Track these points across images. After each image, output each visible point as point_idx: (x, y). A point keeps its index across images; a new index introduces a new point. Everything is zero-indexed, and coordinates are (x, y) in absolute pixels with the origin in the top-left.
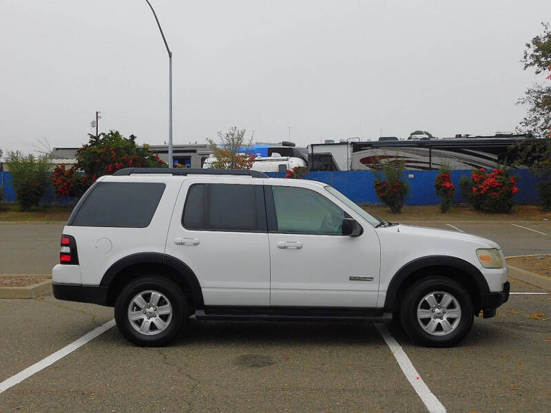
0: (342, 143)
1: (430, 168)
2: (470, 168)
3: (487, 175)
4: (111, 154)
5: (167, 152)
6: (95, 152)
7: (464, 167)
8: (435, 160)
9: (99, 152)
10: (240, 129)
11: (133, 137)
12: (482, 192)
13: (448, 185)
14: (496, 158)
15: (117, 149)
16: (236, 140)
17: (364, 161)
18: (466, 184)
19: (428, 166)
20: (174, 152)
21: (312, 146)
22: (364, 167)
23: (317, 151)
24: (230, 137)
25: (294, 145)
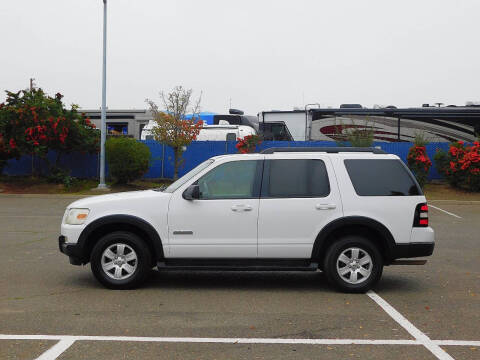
0: (296, 112)
1: (399, 140)
2: (443, 140)
3: (467, 149)
4: (33, 115)
5: (99, 117)
6: (12, 112)
7: (437, 140)
8: (404, 131)
9: (17, 111)
10: (186, 89)
11: (59, 96)
12: (462, 168)
13: (423, 159)
14: (472, 130)
15: (40, 110)
16: (180, 102)
17: (324, 130)
18: (442, 158)
19: (396, 137)
20: (108, 117)
21: (264, 113)
22: (324, 137)
23: (269, 119)
24: (174, 98)
25: (242, 113)
